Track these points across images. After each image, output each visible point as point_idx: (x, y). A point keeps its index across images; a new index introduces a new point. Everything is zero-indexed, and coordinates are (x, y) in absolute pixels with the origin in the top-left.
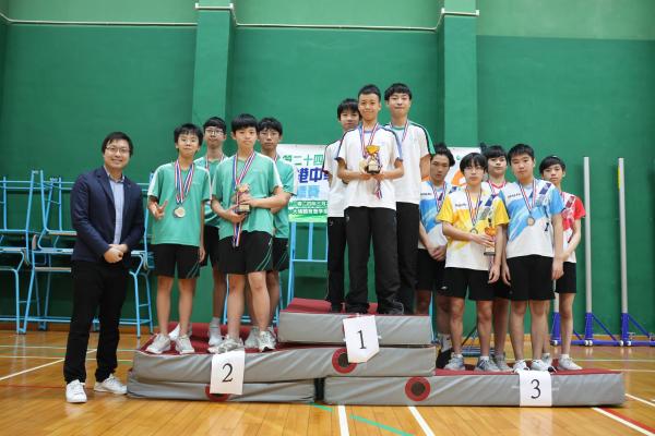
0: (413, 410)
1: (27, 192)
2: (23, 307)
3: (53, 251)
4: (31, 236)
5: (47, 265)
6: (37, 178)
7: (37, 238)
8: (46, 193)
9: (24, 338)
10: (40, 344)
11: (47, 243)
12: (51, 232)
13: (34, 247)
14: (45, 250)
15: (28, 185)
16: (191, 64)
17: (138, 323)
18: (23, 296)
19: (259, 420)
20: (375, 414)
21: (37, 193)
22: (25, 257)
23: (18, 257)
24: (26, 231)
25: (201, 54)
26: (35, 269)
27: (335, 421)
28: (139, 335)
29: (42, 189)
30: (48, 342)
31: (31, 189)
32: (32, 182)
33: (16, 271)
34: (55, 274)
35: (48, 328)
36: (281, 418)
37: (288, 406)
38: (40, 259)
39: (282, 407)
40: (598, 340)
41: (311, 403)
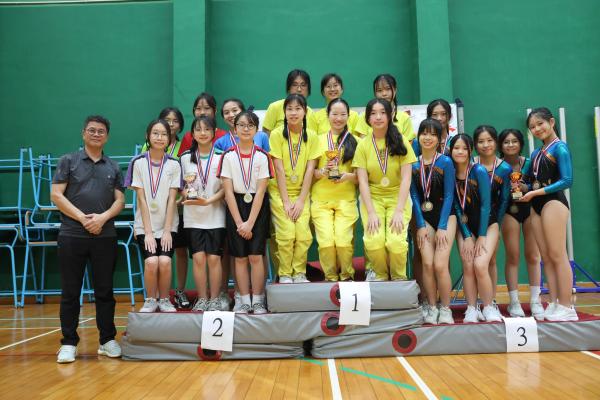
0: (402, 360)
1: (17, 171)
2: (19, 282)
3: (45, 226)
4: (23, 212)
5: (41, 240)
6: (26, 156)
7: (30, 215)
8: (36, 170)
9: (22, 312)
10: (39, 316)
11: (39, 218)
12: (44, 208)
13: (27, 223)
14: (38, 226)
15: (18, 163)
16: (170, 38)
17: (132, 292)
18: (19, 271)
19: (251, 376)
20: (363, 364)
21: (27, 170)
22: (19, 233)
23: (12, 233)
24: (19, 208)
25: (178, 27)
26: (29, 244)
27: (325, 373)
28: (133, 303)
29: (32, 166)
30: (46, 314)
31: (21, 167)
32: (21, 160)
33: (11, 248)
34: (48, 248)
35: (46, 301)
36: (272, 373)
37: (278, 362)
38: (34, 234)
39: (273, 362)
40: (582, 288)
41: (301, 358)
